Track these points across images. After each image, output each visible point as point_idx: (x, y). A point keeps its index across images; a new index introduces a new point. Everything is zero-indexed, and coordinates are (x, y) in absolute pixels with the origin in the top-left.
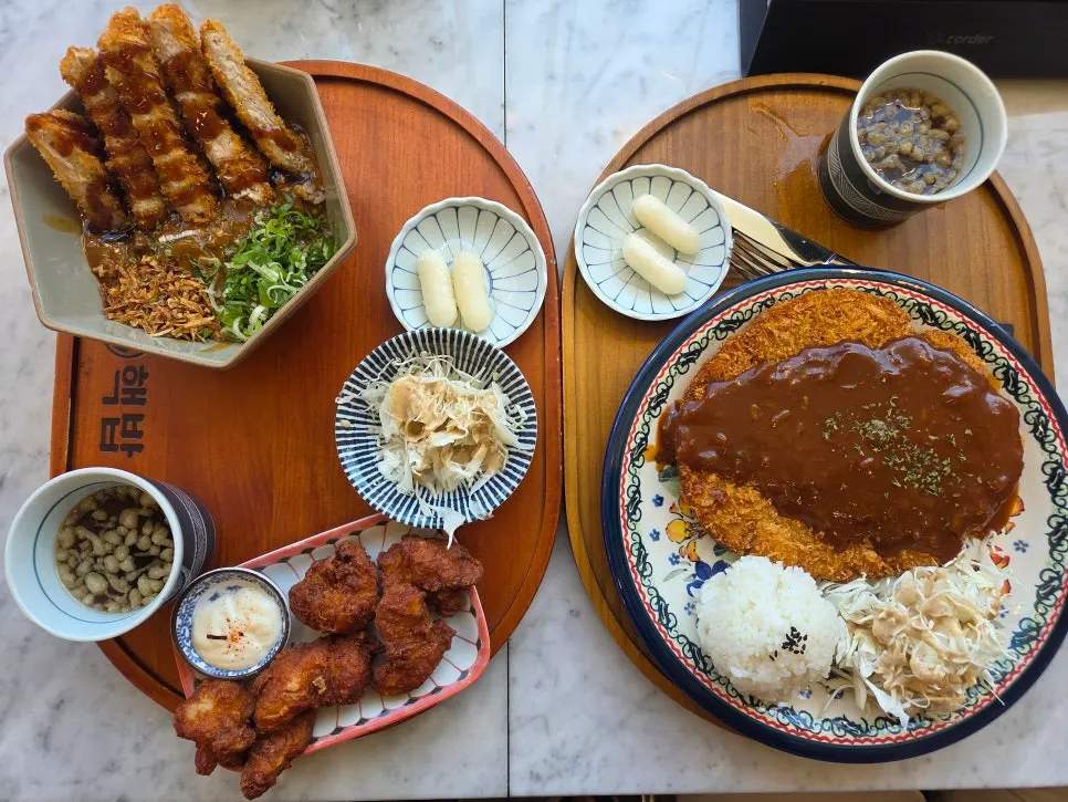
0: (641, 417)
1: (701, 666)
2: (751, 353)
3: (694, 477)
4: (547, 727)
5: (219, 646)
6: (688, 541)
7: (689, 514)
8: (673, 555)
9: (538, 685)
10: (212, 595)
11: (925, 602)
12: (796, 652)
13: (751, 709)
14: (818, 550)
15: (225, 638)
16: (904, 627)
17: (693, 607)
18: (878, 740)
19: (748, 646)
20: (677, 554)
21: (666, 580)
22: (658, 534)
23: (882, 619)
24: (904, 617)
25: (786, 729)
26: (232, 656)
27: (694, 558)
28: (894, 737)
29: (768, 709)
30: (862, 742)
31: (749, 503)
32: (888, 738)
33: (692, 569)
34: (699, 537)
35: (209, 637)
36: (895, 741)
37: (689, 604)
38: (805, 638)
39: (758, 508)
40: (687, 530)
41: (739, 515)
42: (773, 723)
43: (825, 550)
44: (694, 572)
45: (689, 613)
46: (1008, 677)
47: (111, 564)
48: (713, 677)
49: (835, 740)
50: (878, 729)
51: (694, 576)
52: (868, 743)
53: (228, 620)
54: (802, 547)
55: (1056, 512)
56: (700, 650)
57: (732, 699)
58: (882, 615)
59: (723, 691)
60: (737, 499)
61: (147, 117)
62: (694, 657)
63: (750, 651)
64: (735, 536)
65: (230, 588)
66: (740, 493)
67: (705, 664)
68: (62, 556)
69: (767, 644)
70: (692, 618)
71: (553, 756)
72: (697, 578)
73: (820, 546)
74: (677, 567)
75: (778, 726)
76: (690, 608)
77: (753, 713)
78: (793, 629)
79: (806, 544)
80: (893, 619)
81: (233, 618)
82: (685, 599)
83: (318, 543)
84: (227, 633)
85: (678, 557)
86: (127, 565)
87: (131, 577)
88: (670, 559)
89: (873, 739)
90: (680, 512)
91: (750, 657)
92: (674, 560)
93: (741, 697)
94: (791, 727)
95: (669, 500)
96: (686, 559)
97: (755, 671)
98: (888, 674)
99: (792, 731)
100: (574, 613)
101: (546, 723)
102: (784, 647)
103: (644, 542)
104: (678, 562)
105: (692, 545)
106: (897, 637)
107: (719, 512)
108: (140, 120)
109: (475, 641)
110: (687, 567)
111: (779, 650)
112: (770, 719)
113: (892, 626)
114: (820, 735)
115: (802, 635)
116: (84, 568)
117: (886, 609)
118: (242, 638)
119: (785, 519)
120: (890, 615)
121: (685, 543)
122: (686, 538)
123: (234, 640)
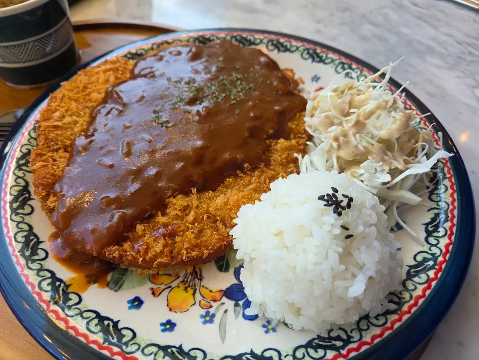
0: (27, 271)
1: (339, 344)
2: (60, 149)
3: (127, 246)
6: (197, 294)
7: (171, 279)
8: (202, 316)
11: (334, 113)
12: (349, 206)
13: (405, 308)
14: (260, 176)
16: (351, 133)
17: (269, 322)
18: (453, 203)
19: (326, 258)
20: (203, 312)
21: (223, 339)
22: (169, 322)
23: (339, 147)
24: (342, 131)
25: (433, 280)
27: (218, 295)
28: (450, 191)
29: (407, 290)
30: (453, 217)
31: (186, 209)
32: (452, 195)
33: (229, 304)
34: (201, 280)
36: (454, 191)
37: (264, 326)
38: (336, 190)
39: (195, 203)
40: (186, 289)
41: (193, 223)
42: (424, 291)
43: (263, 172)
44: (233, 303)
45: (274, 330)
46: (408, 107)
48: (356, 335)
49: (450, 238)
50: (440, 201)
51: (237, 305)
52: (456, 212)
54: (251, 187)
55: (300, 53)
56: (319, 337)
57: (389, 325)
58: (335, 145)
59: (378, 331)
60: (177, 217)
62: (325, 348)
63: (334, 257)
64: (211, 238)
66: (172, 212)
67: (338, 338)
69: (330, 232)
70: (281, 329)
72: (241, 303)
73: (257, 173)
74: (217, 320)
75: (429, 287)
76: (269, 326)
77: (411, 307)
78: (321, 198)
79: (250, 183)
80: (341, 138)
82: (255, 328)
85: (208, 313)
88: (205, 322)
89: (451, 207)
90: (163, 287)
91: (341, 262)
92: (209, 318)
93: (388, 312)
94: (431, 274)
95: (143, 292)
96: (215, 305)
97: (361, 268)
98: (391, 163)
99: (436, 274)
102: (340, 214)
103: (163, 343)
104: (213, 316)
105: (203, 291)
106: (359, 142)
107: (178, 239)
110: (223, 308)
111: (341, 221)
112: (419, 292)
113: (348, 143)
114: (444, 250)
115: (331, 192)
117: (331, 141)
119: (220, 188)
120: (336, 139)
121: (198, 297)
122: (194, 294)
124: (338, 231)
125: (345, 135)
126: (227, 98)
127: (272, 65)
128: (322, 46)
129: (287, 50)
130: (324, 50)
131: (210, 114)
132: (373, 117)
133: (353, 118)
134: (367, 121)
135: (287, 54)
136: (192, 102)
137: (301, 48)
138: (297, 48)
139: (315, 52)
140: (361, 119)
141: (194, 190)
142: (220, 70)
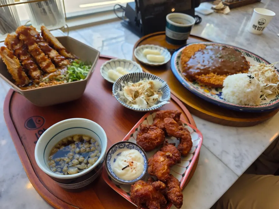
3: (200, 76)
4: (227, 153)
5: (128, 170)
6: (210, 92)
9: (214, 144)
10: (113, 160)
15: (128, 166)
26: (134, 171)
31: (213, 76)
33: (217, 96)
34: (211, 90)
35: (123, 169)
39: (216, 76)
41: (214, 79)
47: (75, 161)
53: (125, 161)
61: (33, 46)
65: (118, 155)
66: (210, 75)
68: (54, 169)
71: (236, 158)
81: (126, 160)
83: (133, 131)
84: (127, 164)
86: (81, 158)
87: (85, 161)
95: (199, 87)
97: (251, 88)
100: (204, 125)
101: (226, 152)
107: (210, 80)
108: (31, 48)
109: (193, 131)
110: (215, 96)
111: (250, 79)
116: (65, 168)
118: (133, 163)
123: (131, 165)
124: (249, 81)
125: (258, 74)
126: (230, 60)
127: (244, 58)
128: (261, 58)
129: (250, 56)
130: (262, 59)
131: (224, 61)
132: (267, 72)
133: (261, 71)
134: (265, 73)
135: (250, 58)
136: (220, 58)
137: (255, 57)
138: (253, 57)
139: (259, 59)
140: (264, 72)
141: (216, 73)
142: (229, 54)
